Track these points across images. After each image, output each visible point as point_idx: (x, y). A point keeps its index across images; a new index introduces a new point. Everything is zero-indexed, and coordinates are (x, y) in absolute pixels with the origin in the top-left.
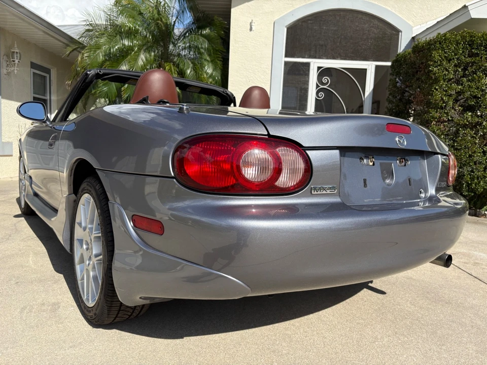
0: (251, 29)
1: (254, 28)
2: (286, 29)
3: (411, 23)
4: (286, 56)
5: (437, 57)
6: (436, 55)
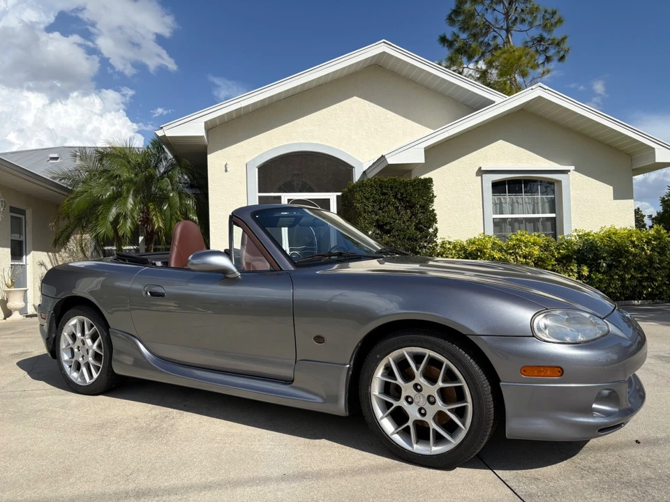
0: (226, 171)
1: (228, 169)
2: (257, 170)
3: (361, 160)
4: (259, 192)
5: (358, 197)
6: (357, 196)
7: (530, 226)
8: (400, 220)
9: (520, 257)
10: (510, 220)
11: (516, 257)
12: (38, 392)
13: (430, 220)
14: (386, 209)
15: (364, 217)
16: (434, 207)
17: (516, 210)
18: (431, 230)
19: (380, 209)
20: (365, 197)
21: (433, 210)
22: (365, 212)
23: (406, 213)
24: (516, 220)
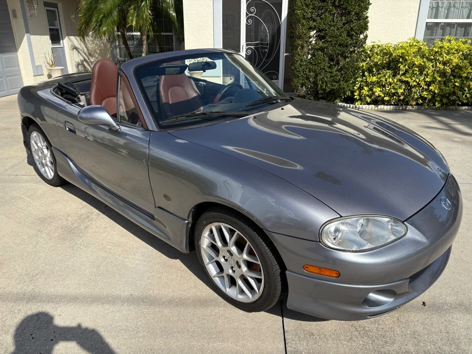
7: (461, 31)
8: (334, 26)
9: (440, 63)
10: (443, 24)
11: (436, 63)
12: (24, 177)
13: (362, 28)
14: (323, 16)
15: (303, 23)
16: (368, 15)
17: (451, 15)
18: (362, 36)
19: (317, 16)
20: (305, 4)
21: (367, 17)
22: (304, 19)
23: (341, 20)
24: (449, 24)
